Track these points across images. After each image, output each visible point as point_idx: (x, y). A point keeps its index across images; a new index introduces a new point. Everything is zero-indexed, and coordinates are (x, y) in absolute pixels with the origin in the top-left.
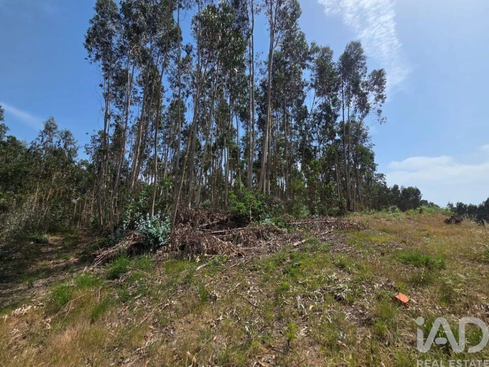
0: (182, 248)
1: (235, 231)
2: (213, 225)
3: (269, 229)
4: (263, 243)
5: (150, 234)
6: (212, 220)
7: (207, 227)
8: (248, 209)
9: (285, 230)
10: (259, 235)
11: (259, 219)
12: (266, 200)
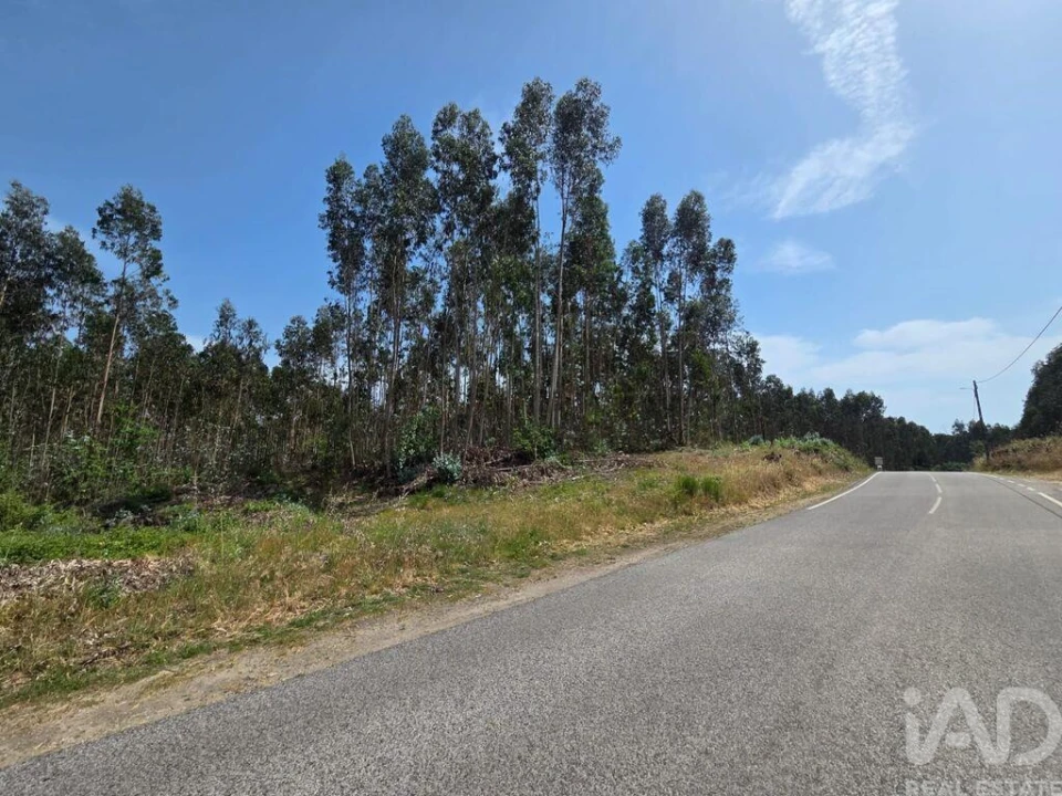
0: (475, 481)
1: (519, 468)
2: (498, 463)
3: (553, 466)
4: (546, 478)
5: (447, 470)
6: (496, 458)
7: (492, 464)
8: (533, 447)
9: (570, 467)
10: (543, 472)
11: (544, 457)
12: (554, 436)
